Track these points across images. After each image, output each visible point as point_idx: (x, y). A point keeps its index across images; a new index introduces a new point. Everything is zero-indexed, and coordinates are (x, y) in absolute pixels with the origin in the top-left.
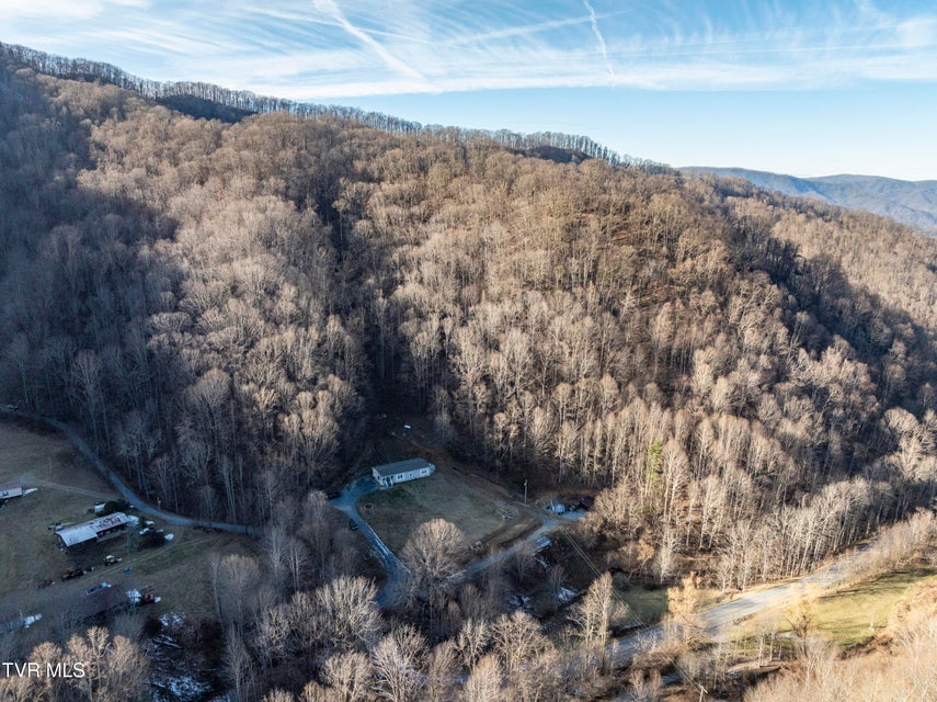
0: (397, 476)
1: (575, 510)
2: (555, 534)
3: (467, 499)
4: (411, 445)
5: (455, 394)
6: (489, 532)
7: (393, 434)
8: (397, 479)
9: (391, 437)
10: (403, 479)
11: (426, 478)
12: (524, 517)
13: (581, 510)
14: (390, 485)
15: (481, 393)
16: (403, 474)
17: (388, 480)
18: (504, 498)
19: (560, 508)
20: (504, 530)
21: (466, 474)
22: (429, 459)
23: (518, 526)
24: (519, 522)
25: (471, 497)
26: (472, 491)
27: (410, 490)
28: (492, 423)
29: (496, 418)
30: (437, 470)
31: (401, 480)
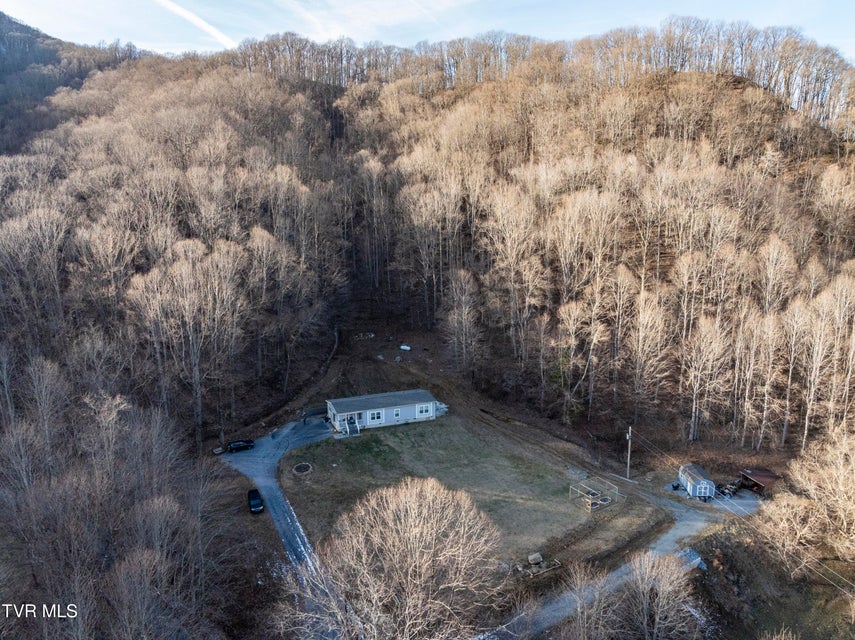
0: (368, 414)
1: (734, 493)
2: (708, 541)
3: (506, 463)
4: (408, 372)
5: (486, 279)
6: (558, 531)
7: (380, 357)
8: (368, 420)
9: (376, 361)
10: (383, 422)
11: (427, 422)
12: (630, 503)
13: (747, 493)
14: (354, 431)
15: (533, 275)
16: (383, 412)
17: (351, 422)
18: (582, 465)
19: (706, 487)
20: (591, 529)
21: (507, 421)
22: (438, 396)
23: (621, 522)
24: (624, 513)
25: (516, 459)
26: (518, 450)
27: (392, 442)
28: (555, 321)
29: (563, 311)
30: (451, 412)
31: (376, 423)
